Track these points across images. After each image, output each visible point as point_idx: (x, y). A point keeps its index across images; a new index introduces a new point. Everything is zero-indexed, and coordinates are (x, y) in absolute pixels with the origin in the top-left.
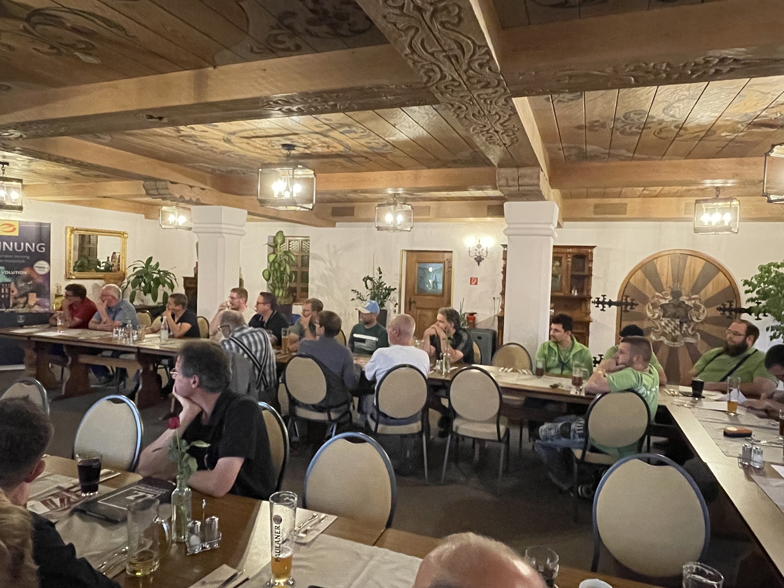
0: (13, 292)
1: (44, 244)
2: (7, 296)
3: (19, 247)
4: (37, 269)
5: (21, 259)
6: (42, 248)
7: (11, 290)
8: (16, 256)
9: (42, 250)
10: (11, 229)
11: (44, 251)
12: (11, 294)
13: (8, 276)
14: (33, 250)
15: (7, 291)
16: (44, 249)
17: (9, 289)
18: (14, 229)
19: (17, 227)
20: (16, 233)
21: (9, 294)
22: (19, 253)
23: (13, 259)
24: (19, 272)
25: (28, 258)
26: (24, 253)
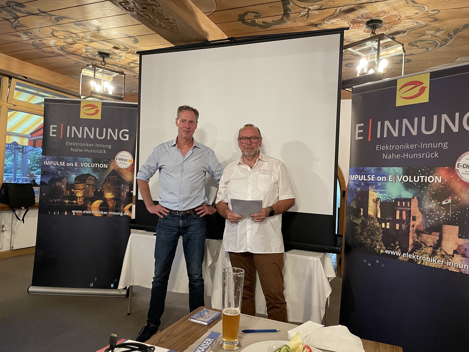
0: (414, 219)
2: (404, 226)
7: (412, 214)
12: (412, 223)
13: (408, 186)
15: (404, 218)
17: (409, 213)
21: (408, 222)
24: (427, 179)
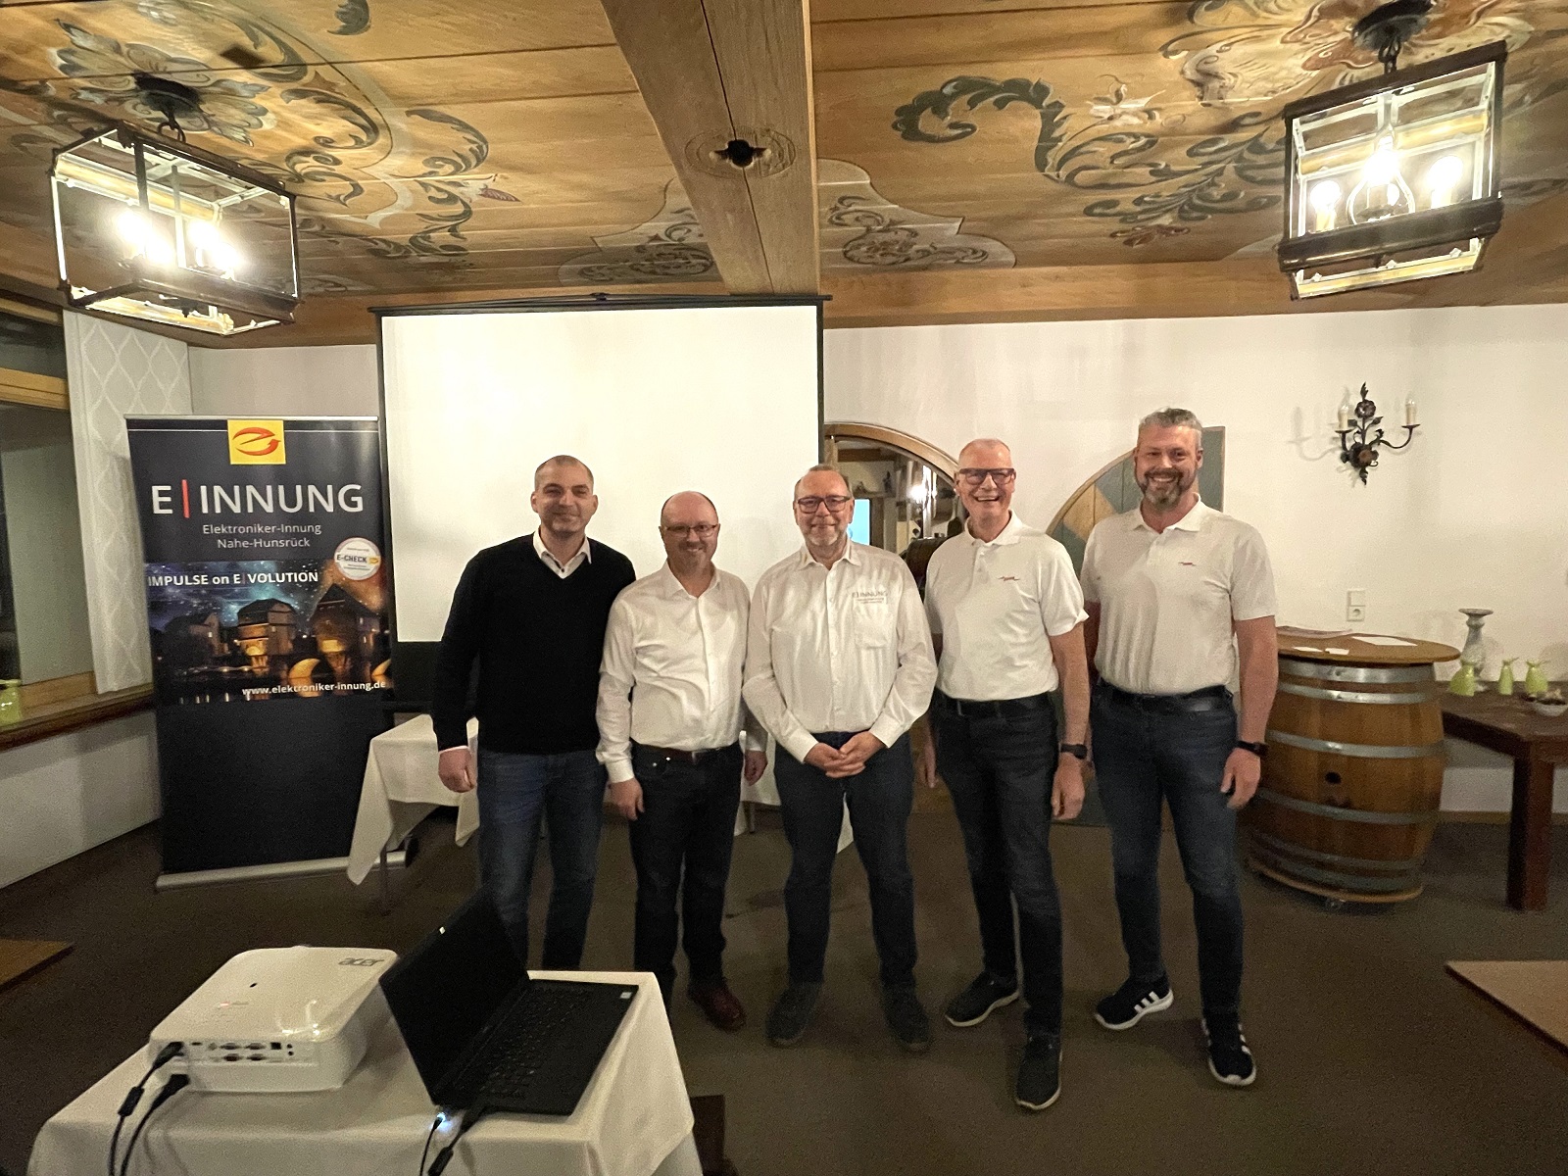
1: (358, 487)
3: (291, 503)
4: (342, 564)
5: (298, 536)
6: (353, 499)
8: (285, 529)
9: (354, 505)
10: (264, 444)
11: (360, 508)
14: (330, 508)
16: (359, 500)
18: (274, 445)
19: (280, 434)
20: (279, 457)
22: (293, 519)
23: (277, 535)
25: (318, 530)
26: (303, 517)
